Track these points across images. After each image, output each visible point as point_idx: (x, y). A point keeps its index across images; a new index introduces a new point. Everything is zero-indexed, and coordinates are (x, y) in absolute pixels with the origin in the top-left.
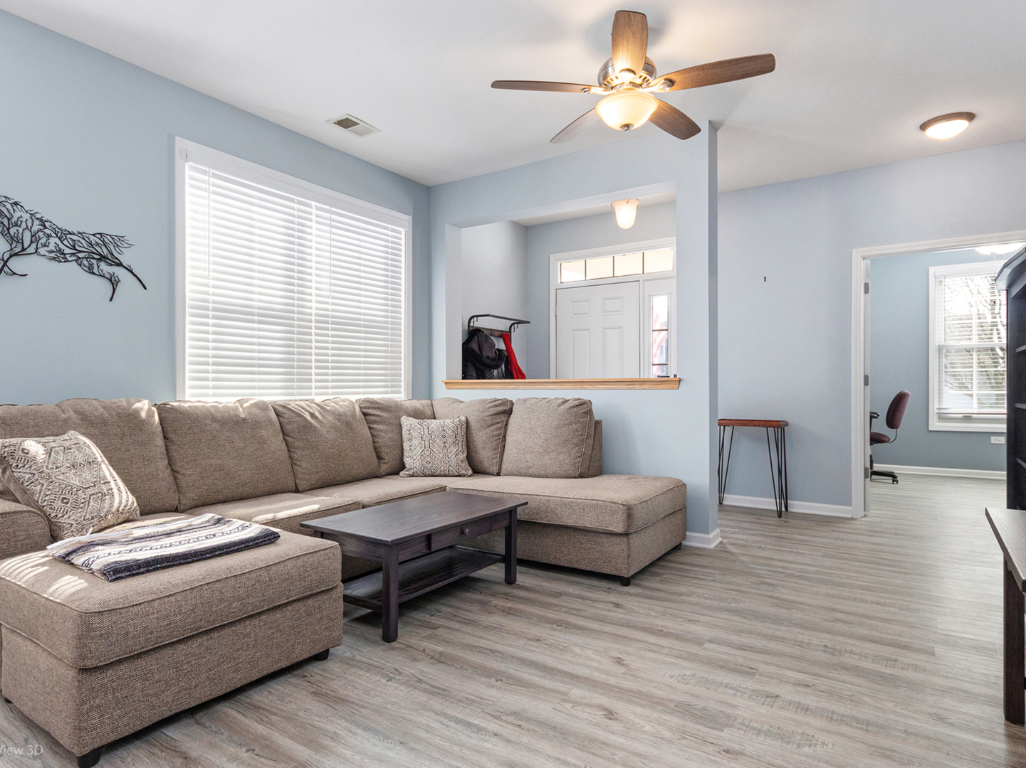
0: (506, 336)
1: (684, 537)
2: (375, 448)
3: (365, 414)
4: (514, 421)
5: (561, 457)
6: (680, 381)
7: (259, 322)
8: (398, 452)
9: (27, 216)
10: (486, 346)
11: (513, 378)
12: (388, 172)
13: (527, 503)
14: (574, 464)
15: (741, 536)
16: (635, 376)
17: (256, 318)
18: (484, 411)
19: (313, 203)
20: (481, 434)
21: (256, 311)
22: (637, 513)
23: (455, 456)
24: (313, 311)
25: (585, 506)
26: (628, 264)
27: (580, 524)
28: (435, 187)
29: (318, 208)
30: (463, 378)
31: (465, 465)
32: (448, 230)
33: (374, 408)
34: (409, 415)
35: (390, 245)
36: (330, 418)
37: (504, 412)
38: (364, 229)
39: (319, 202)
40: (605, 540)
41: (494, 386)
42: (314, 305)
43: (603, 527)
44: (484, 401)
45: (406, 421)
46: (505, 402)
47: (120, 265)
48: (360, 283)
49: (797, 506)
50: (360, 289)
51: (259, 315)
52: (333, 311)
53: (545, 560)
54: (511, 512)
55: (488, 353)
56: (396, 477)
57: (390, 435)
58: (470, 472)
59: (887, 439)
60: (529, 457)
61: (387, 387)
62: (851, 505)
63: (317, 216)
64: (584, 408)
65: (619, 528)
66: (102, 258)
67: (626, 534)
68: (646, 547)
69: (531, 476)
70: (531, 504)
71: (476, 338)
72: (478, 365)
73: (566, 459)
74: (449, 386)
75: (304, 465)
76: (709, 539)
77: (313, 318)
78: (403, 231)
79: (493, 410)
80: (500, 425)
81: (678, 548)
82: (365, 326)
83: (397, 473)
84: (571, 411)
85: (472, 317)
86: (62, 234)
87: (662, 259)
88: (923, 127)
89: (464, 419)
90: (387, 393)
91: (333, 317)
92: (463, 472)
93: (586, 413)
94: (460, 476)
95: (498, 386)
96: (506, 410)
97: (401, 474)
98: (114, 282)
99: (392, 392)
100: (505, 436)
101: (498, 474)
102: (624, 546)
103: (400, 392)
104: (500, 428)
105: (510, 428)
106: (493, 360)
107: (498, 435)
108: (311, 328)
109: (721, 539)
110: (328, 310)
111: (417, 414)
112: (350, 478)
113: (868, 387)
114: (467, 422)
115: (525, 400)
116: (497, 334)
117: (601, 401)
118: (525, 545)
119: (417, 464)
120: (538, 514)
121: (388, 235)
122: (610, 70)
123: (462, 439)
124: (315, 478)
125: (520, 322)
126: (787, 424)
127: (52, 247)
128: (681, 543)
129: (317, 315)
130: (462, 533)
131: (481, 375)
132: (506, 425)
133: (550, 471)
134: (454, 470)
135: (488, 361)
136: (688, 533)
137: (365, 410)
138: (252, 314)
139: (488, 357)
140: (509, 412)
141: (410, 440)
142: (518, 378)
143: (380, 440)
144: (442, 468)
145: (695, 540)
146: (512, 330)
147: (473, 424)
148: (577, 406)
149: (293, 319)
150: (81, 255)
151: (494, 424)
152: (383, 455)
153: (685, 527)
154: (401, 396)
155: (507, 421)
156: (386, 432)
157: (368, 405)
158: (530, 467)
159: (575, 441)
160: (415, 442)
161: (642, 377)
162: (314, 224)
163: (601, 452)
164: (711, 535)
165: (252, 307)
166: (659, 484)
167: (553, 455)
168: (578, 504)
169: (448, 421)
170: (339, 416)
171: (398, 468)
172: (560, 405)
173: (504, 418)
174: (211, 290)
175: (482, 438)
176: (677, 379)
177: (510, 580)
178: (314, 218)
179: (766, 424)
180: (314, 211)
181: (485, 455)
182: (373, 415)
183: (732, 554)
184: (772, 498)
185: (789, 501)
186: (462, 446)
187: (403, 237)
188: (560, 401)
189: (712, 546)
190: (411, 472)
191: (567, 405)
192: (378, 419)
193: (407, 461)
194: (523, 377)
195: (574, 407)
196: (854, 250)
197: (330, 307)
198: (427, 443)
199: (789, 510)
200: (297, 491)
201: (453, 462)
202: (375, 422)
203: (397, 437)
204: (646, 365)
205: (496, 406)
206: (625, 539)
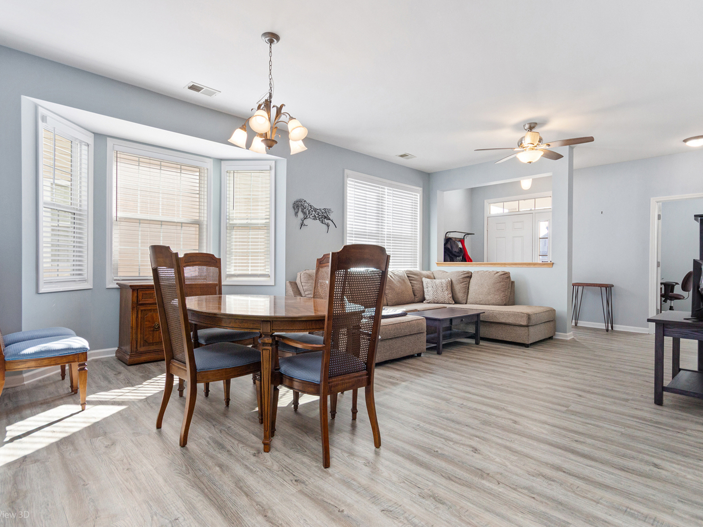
0: (462, 241)
1: (555, 334)
2: (413, 291)
3: (408, 277)
4: (472, 280)
5: (496, 297)
6: (553, 264)
7: (369, 238)
8: (422, 292)
9: (307, 205)
10: (454, 246)
11: (466, 261)
12: (412, 169)
13: (484, 313)
14: (502, 300)
15: (584, 337)
16: (530, 261)
17: (367, 237)
18: (459, 276)
19: (386, 188)
20: (458, 286)
21: (367, 234)
22: (533, 318)
23: (447, 295)
24: (386, 233)
25: (509, 314)
26: (526, 206)
27: (508, 321)
28: (432, 173)
29: (388, 189)
30: (444, 261)
31: (451, 299)
32: (438, 192)
33: (411, 274)
34: (426, 278)
35: (413, 202)
36: (397, 278)
37: (468, 277)
38: (404, 196)
39: (389, 187)
40: (518, 328)
41: (461, 265)
42: (386, 230)
43: (518, 323)
44: (458, 272)
45: (424, 279)
46: (468, 273)
47: (330, 219)
48: (402, 220)
49: (618, 327)
50: (402, 222)
51: (368, 235)
52: (393, 232)
53: (491, 337)
54: (478, 315)
55: (455, 250)
56: (422, 303)
57: (418, 286)
58: (454, 303)
59: (682, 297)
60: (480, 296)
61: (412, 265)
62: (648, 328)
63: (388, 193)
64: (506, 276)
65: (524, 323)
66: (325, 217)
67: (527, 326)
68: (536, 334)
69: (481, 304)
70: (486, 314)
71: (449, 242)
72: (451, 255)
73: (498, 297)
74: (438, 265)
75: (390, 296)
76: (567, 336)
77: (386, 236)
78: (418, 195)
79: (463, 276)
80: (466, 282)
81: (551, 338)
82: (404, 238)
83: (422, 302)
84: (501, 276)
85: (448, 232)
86: (315, 210)
87: (545, 203)
88: (685, 141)
89: (450, 279)
90: (412, 268)
91: (393, 235)
92: (451, 302)
93: (508, 277)
94: (449, 304)
95: (463, 265)
96: (469, 276)
97: (424, 302)
98: (328, 226)
99: (414, 267)
100: (468, 288)
101: (466, 304)
102: (526, 331)
103: (417, 268)
104: (466, 284)
105: (471, 284)
106: (458, 253)
107: (466, 287)
108: (385, 240)
109: (573, 337)
110: (390, 232)
111: (428, 277)
112: (405, 303)
113: (659, 268)
114: (451, 281)
115: (478, 272)
116: (458, 240)
117: (514, 272)
118: (484, 331)
119: (431, 298)
120: (488, 318)
121: (412, 197)
122: (523, 142)
123: (449, 288)
124: (394, 301)
125: (468, 234)
126: (613, 286)
127: (313, 215)
128: (552, 337)
129: (387, 234)
130: (462, 320)
131: (452, 260)
132: (469, 282)
133: (490, 302)
134: (447, 301)
135: (456, 254)
136: (556, 333)
137: (408, 275)
138: (366, 235)
139: (455, 252)
140: (470, 277)
141: (427, 288)
142: (469, 262)
143: (415, 288)
144: (442, 300)
145: (560, 336)
146: (465, 238)
147: (454, 282)
148: (503, 274)
149: (379, 236)
150: (320, 217)
151: (463, 282)
152: (416, 294)
153: (555, 330)
154: (417, 269)
155: (470, 281)
156: (417, 284)
157: (409, 273)
158: (481, 301)
159: (502, 290)
160: (430, 289)
161: (534, 262)
162: (386, 196)
163: (514, 295)
164: (568, 334)
165: (366, 232)
166: (542, 308)
167: (492, 296)
168: (506, 314)
169: (443, 280)
170: (400, 277)
171: (422, 300)
172: (495, 274)
173: (468, 279)
174: (354, 227)
175: (458, 288)
176: (552, 263)
177: (477, 343)
178: (386, 193)
179: (601, 286)
180: (386, 191)
181: (460, 295)
182: (411, 277)
183: (578, 342)
184: (602, 323)
185: (613, 325)
186: (449, 291)
187: (418, 197)
188: (495, 272)
189: (568, 339)
190: (429, 301)
191: (499, 274)
192: (413, 279)
193: (427, 297)
194: (471, 261)
195: (502, 275)
196: (651, 198)
197: (391, 231)
198: (435, 290)
199: (614, 329)
200: (388, 305)
201: (447, 297)
202: (412, 280)
203: (421, 286)
204: (536, 256)
205: (464, 274)
206: (527, 328)
